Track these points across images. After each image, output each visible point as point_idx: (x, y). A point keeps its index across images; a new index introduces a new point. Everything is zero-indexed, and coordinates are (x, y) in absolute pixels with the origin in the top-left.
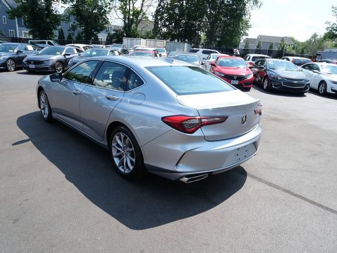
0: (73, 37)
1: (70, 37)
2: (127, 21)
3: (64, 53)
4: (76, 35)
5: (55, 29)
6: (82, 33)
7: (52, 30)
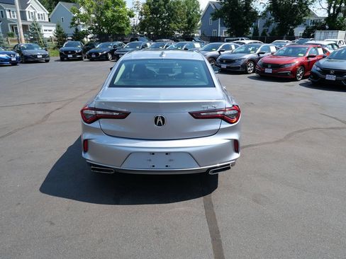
0: (267, 33)
1: (264, 33)
2: (332, 11)
3: (258, 52)
4: (270, 31)
5: (251, 26)
6: (277, 28)
7: (248, 27)
